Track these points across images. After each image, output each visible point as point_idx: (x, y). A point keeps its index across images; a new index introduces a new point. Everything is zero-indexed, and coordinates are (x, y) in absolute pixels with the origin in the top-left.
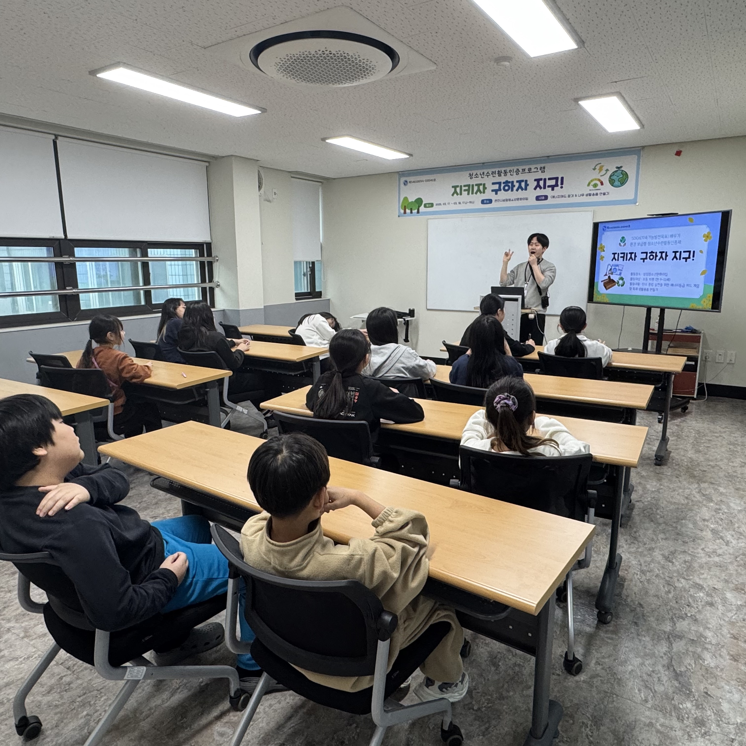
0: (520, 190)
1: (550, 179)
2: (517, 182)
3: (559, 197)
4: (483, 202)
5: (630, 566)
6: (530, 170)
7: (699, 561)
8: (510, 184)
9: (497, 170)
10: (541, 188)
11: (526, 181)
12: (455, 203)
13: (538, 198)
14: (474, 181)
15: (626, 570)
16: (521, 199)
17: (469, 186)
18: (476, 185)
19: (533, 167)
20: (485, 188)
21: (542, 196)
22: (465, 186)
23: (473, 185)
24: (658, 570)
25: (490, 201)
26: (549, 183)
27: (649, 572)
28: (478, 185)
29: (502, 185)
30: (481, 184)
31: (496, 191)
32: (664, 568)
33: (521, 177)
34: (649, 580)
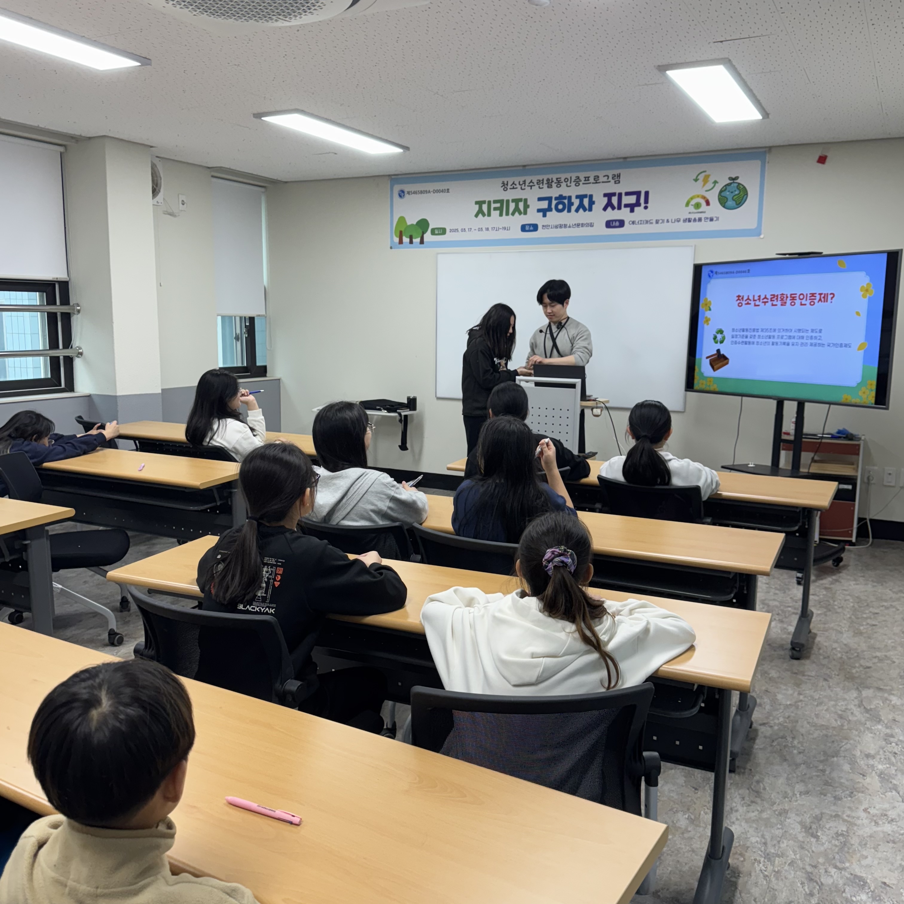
0: (581, 210)
1: (627, 194)
2: (577, 197)
3: (641, 222)
4: (524, 228)
5: (748, 847)
6: (596, 178)
7: (860, 833)
8: (566, 201)
9: (545, 177)
10: (613, 208)
11: (591, 197)
12: (481, 229)
13: (609, 224)
14: (510, 195)
15: (741, 855)
16: (583, 225)
17: (501, 202)
18: (513, 201)
19: (601, 174)
20: (526, 206)
21: (616, 221)
22: (495, 202)
23: (508, 201)
24: (794, 852)
25: (535, 228)
26: (626, 200)
27: (778, 856)
28: (517, 201)
29: (554, 202)
30: (520, 200)
31: (544, 212)
32: (803, 848)
33: (583, 190)
34: (778, 872)
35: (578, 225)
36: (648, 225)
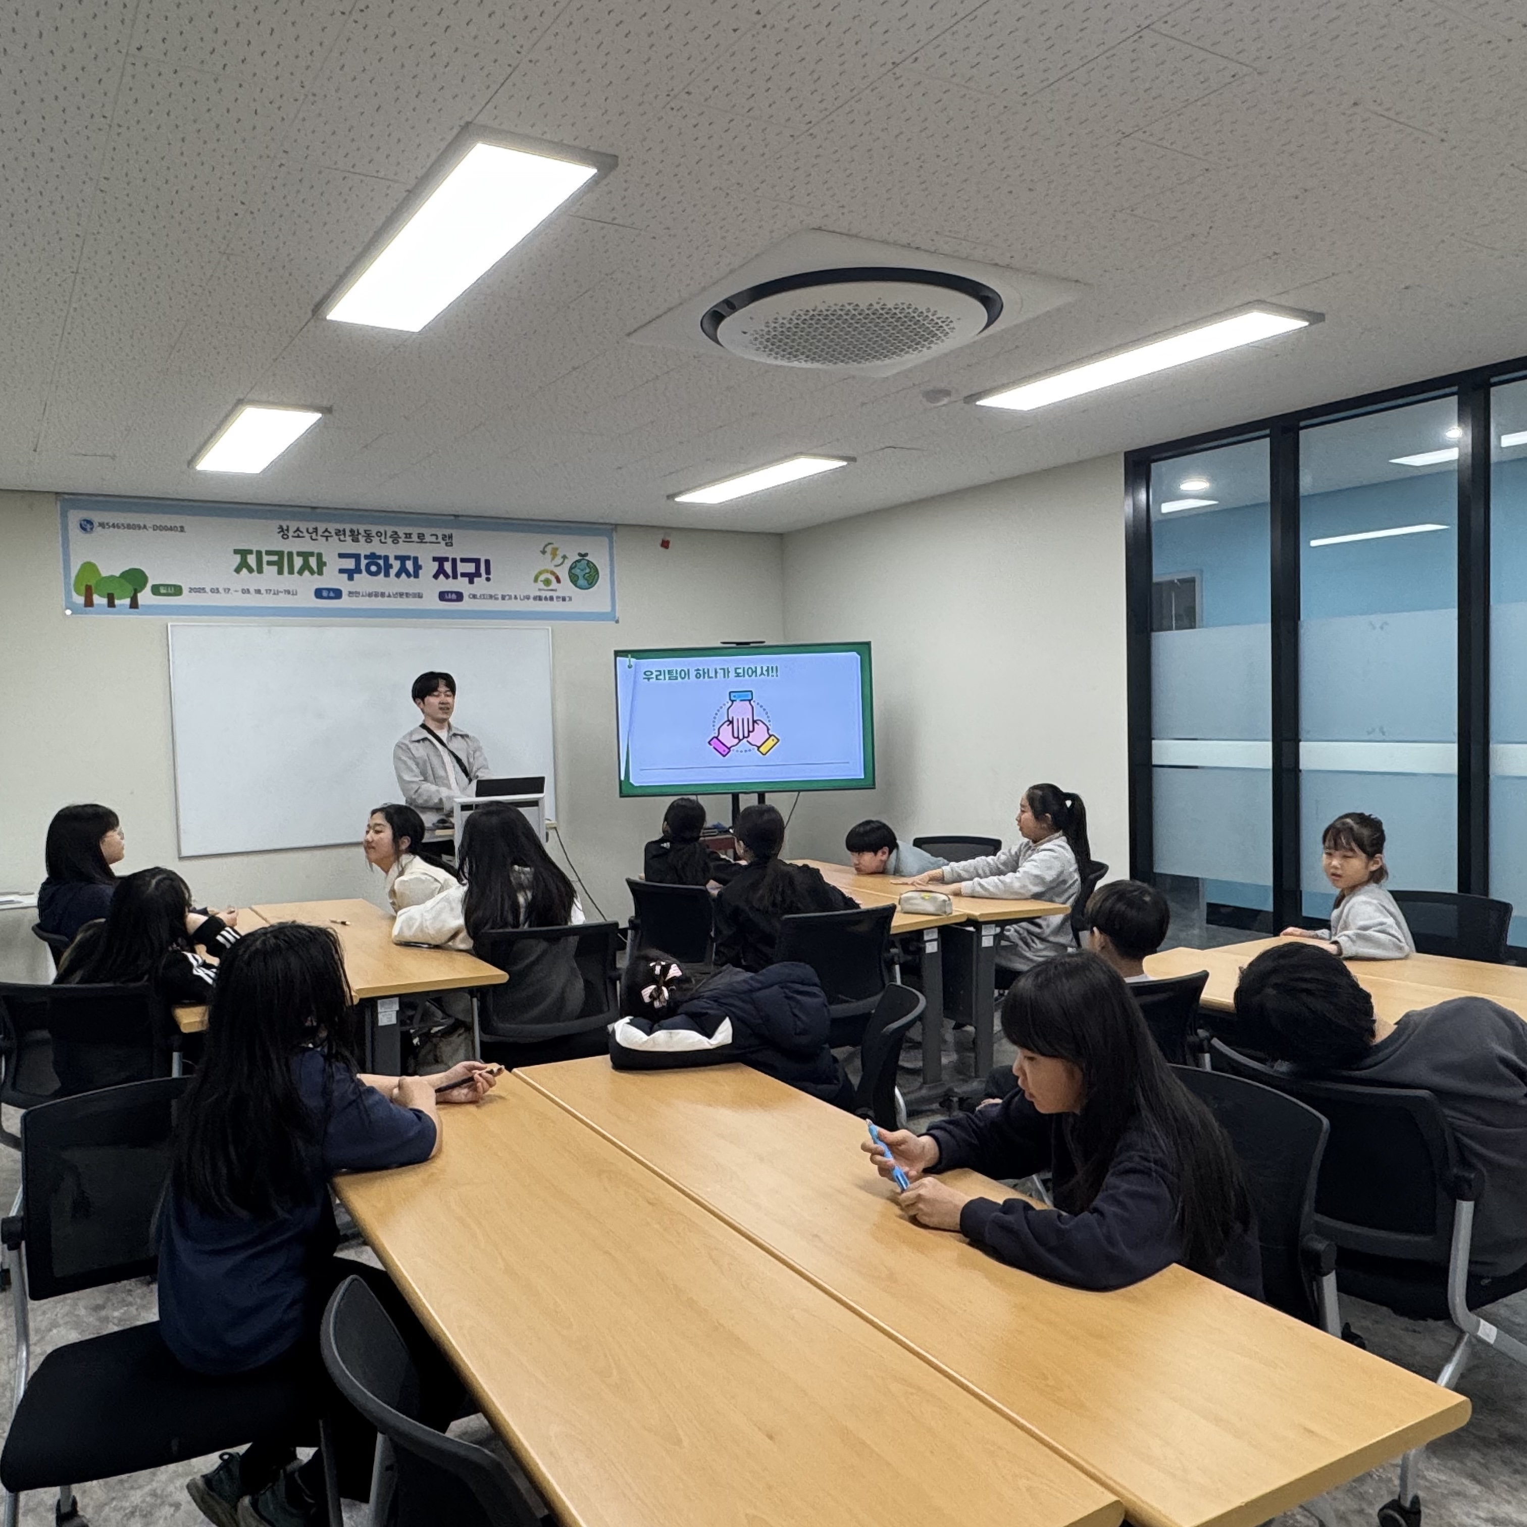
0: (404, 576)
1: (463, 560)
2: (397, 558)
3: (483, 597)
4: (319, 593)
6: (421, 537)
8: (381, 562)
9: (348, 527)
10: (447, 576)
11: (416, 560)
12: (246, 591)
13: (443, 596)
14: (293, 545)
16: (407, 595)
17: (280, 554)
18: (299, 554)
19: (428, 532)
20: (321, 564)
21: (452, 592)
22: (269, 553)
23: (290, 554)
25: (337, 594)
26: (462, 568)
28: (305, 555)
29: (364, 562)
30: (311, 554)
31: (350, 574)
33: (403, 549)
35: (401, 595)
36: (493, 601)
